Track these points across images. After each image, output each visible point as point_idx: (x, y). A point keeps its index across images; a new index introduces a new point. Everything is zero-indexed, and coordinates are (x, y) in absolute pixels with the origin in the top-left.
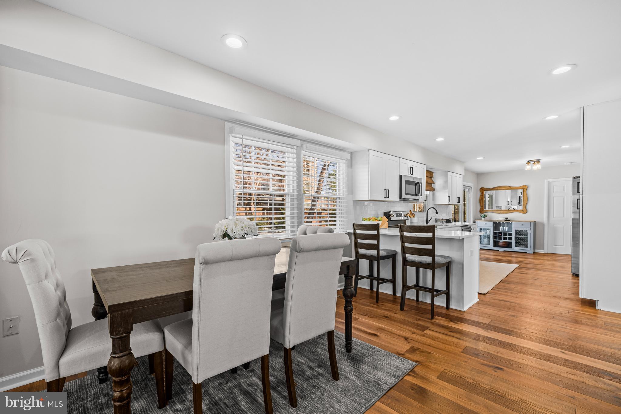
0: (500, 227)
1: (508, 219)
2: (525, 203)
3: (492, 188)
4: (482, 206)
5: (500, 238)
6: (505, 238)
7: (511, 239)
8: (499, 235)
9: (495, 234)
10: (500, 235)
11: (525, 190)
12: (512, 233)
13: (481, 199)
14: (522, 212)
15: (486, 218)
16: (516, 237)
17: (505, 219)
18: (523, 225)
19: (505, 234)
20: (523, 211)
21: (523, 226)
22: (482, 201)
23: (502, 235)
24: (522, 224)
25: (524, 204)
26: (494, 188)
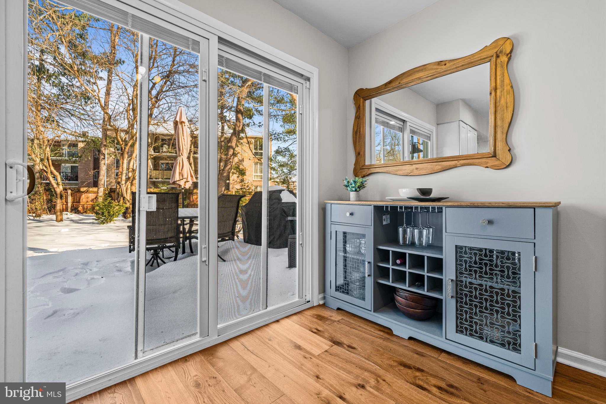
0: (401, 230)
1: (432, 196)
2: (503, 120)
3: (386, 85)
4: (359, 154)
5: (400, 276)
6: (417, 280)
7: (437, 285)
8: (395, 264)
9: (382, 255)
10: (398, 262)
11: (504, 59)
12: (442, 259)
13: (355, 129)
14: (492, 162)
15: (362, 192)
16: (458, 283)
17: (417, 194)
18: (490, 222)
19: (418, 262)
20: (494, 155)
21: (491, 230)
22: (358, 133)
23: (403, 264)
24: (491, 217)
25: (499, 123)
26: (390, 82)
